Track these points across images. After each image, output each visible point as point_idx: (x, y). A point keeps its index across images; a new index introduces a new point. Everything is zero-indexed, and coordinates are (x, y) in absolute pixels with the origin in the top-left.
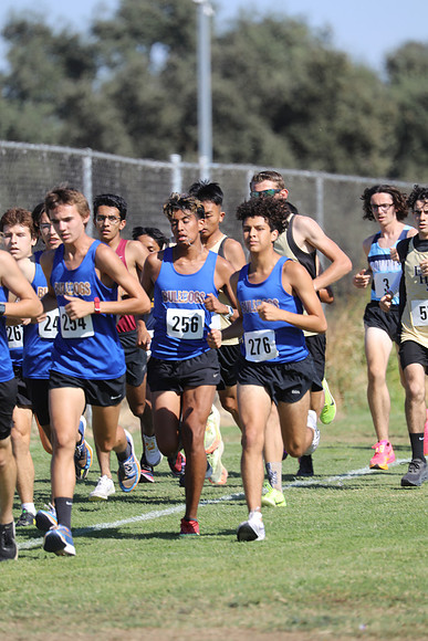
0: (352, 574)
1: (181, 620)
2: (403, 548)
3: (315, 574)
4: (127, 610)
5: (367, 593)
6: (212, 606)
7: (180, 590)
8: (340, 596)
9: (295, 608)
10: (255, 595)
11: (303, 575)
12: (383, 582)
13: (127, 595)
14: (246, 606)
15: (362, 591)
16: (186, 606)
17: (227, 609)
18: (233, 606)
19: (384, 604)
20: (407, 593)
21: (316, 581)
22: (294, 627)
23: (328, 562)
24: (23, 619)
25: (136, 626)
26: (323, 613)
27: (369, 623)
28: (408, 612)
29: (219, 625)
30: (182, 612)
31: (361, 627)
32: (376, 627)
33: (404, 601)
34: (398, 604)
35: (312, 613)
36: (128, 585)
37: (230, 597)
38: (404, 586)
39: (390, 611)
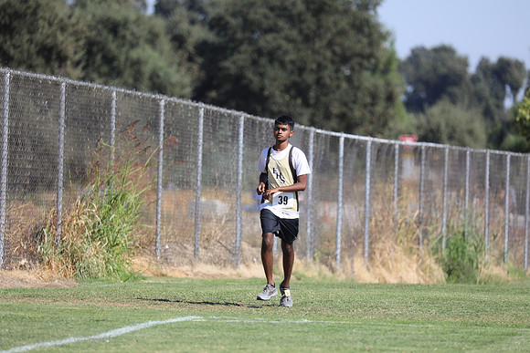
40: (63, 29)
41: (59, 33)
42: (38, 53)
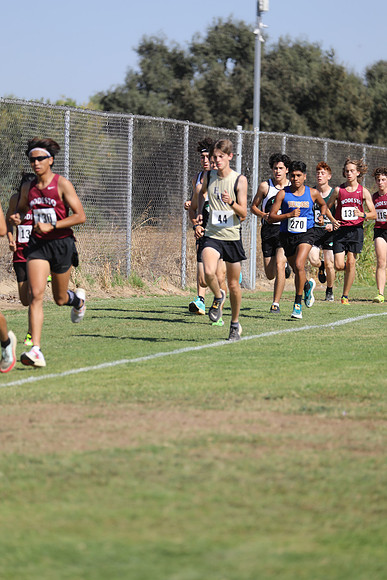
0: (339, 382)
1: (237, 407)
2: (369, 367)
3: (317, 381)
4: (204, 399)
5: (348, 394)
6: (255, 398)
7: (235, 388)
8: (331, 395)
9: (304, 401)
10: (280, 393)
11: (310, 382)
12: (357, 387)
13: (204, 390)
14: (275, 399)
15: (345, 392)
16: (239, 398)
17: (263, 400)
18: (267, 399)
19: (358, 400)
20: (371, 394)
21: (318, 385)
22: (304, 413)
23: (325, 374)
24: (143, 402)
25: (209, 409)
26: (321, 404)
27: (348, 411)
28: (372, 405)
29: (259, 410)
30: (237, 401)
31: (344, 413)
32: (352, 413)
33: (370, 398)
34: (366, 401)
35: (314, 404)
36: (205, 385)
37: (266, 393)
38: (370, 390)
39: (361, 405)
40: (355, 103)
41: (352, 105)
42: (337, 121)
